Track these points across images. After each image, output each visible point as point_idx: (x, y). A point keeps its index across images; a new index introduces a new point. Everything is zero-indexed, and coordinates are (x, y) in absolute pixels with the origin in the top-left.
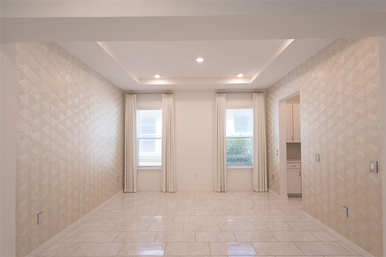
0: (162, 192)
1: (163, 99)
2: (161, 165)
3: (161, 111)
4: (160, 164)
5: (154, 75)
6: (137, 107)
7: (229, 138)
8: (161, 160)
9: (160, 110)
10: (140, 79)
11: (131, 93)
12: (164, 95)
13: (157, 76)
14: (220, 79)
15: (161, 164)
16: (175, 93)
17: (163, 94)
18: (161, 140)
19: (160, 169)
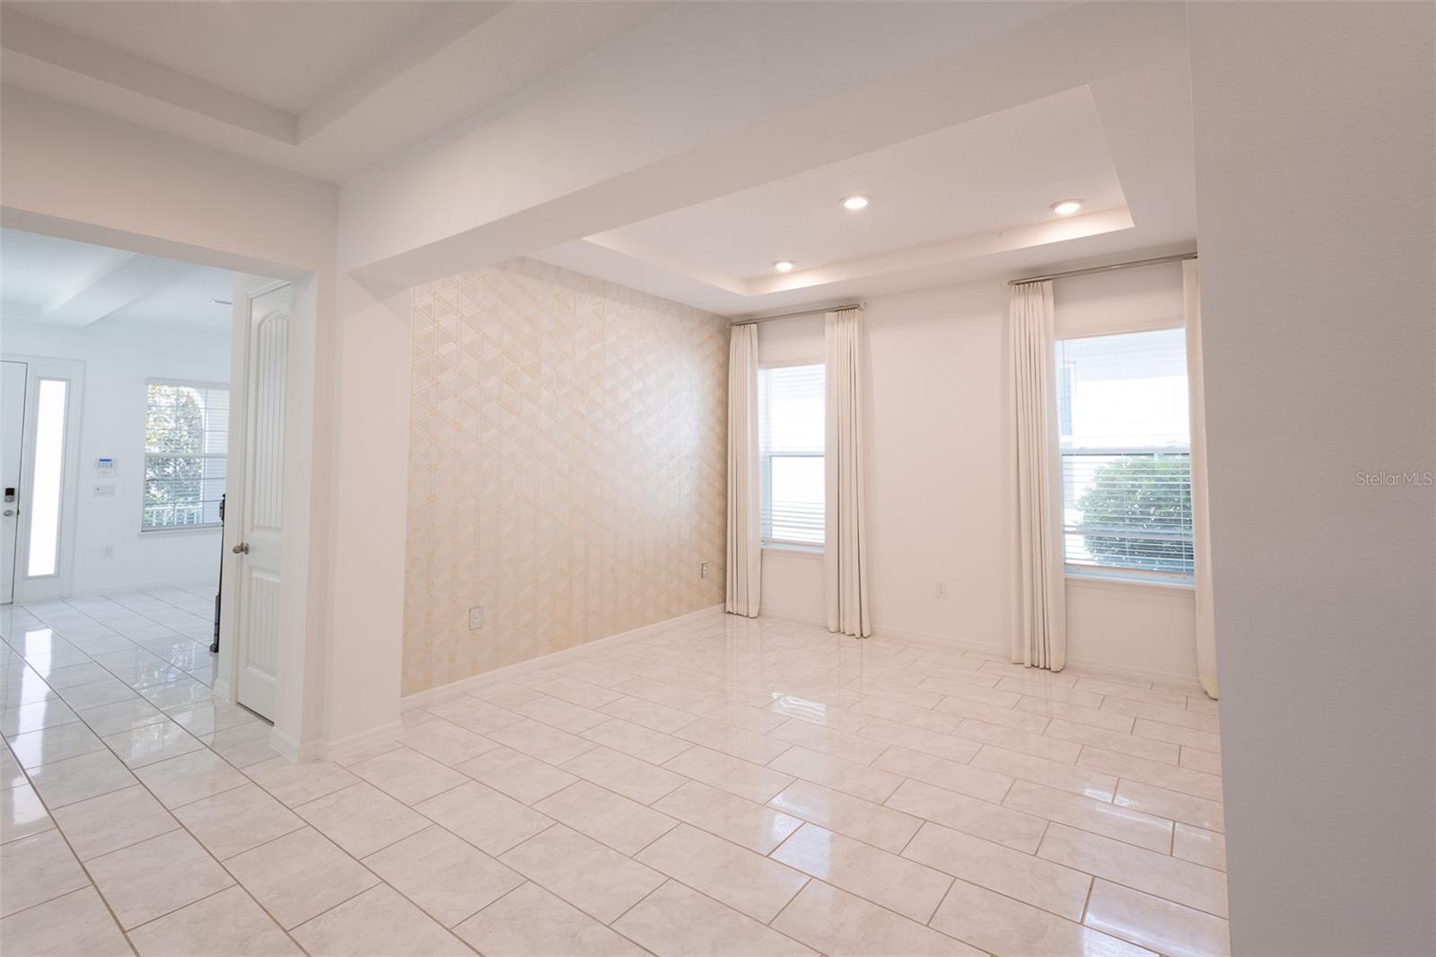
0: (827, 628)
1: (827, 330)
2: (823, 542)
3: (820, 369)
4: (819, 537)
5: (775, 263)
6: (759, 362)
7: (1072, 455)
8: (823, 527)
9: (818, 363)
10: (749, 281)
11: (746, 320)
12: (830, 316)
13: (784, 267)
14: (1000, 236)
15: (823, 537)
16: (865, 304)
17: (830, 311)
18: (823, 459)
19: (822, 555)
